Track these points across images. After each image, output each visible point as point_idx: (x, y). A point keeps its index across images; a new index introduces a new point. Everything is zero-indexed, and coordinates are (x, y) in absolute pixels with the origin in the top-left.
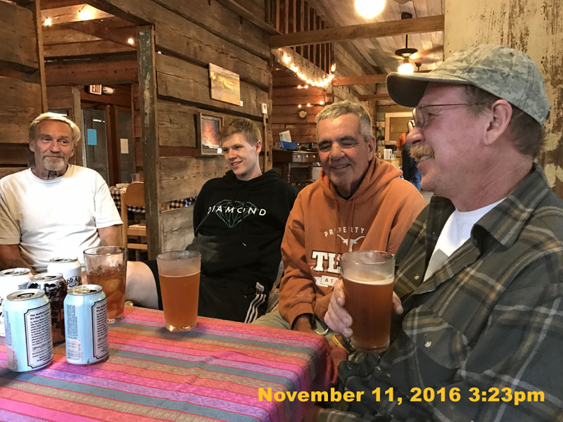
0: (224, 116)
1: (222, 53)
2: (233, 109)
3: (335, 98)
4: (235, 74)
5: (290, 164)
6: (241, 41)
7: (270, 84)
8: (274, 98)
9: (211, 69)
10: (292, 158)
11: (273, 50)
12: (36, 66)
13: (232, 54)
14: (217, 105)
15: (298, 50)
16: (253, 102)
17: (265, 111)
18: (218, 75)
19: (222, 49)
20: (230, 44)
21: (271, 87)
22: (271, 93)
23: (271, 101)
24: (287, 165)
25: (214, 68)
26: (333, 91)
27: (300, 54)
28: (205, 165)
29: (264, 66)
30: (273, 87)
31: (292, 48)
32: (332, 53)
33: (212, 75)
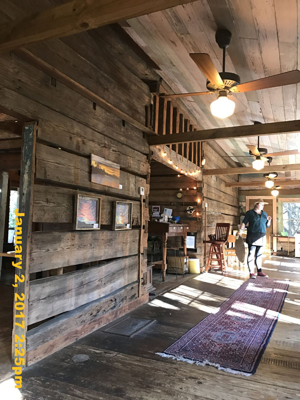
1: (105, 147)
2: (113, 191)
3: (204, 184)
4: (115, 164)
6: (122, 139)
7: (148, 173)
9: (93, 159)
11: (152, 148)
13: (114, 149)
14: (98, 188)
15: (174, 148)
16: (132, 186)
17: (142, 193)
18: (99, 163)
19: (105, 144)
20: (113, 141)
22: (149, 179)
23: (149, 185)
24: (165, 235)
26: (203, 180)
27: (175, 151)
28: (80, 238)
29: (143, 158)
30: (151, 176)
31: (168, 146)
32: (202, 151)
33: (93, 163)
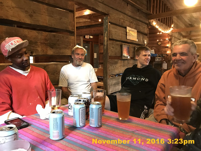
0: (131, 45)
1: (131, 23)
2: (134, 42)
3: (173, 37)
4: (135, 30)
5: (154, 62)
6: (138, 18)
7: (148, 33)
8: (149, 38)
9: (127, 29)
10: (155, 60)
11: (150, 21)
12: (74, 31)
13: (134, 23)
14: (129, 41)
15: (159, 20)
16: (141, 39)
17: (146, 43)
18: (129, 30)
19: (131, 21)
20: (134, 19)
21: (148, 34)
22: (148, 36)
23: (148, 39)
24: (153, 62)
25: (128, 28)
26: (172, 35)
27: (159, 21)
28: (123, 62)
29: (146, 26)
30: (149, 34)
31: (157, 19)
32: (172, 20)
33: (128, 31)
